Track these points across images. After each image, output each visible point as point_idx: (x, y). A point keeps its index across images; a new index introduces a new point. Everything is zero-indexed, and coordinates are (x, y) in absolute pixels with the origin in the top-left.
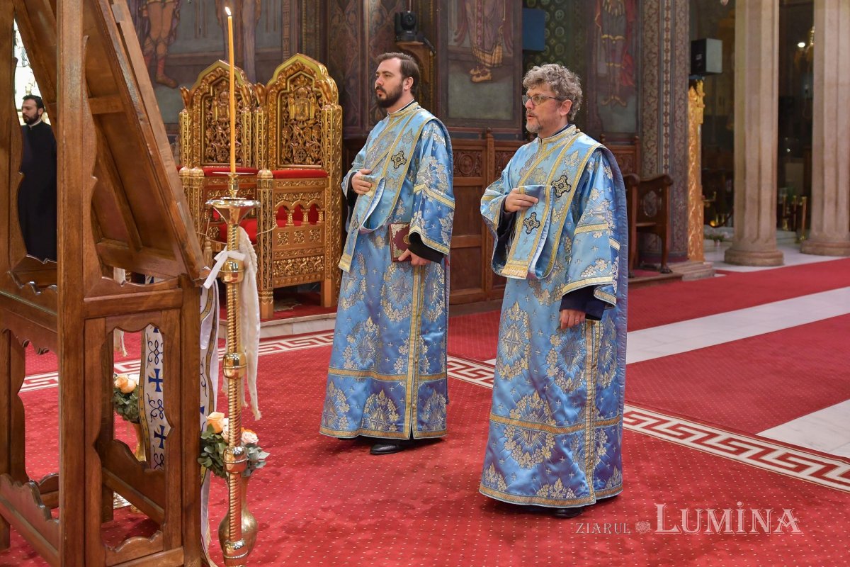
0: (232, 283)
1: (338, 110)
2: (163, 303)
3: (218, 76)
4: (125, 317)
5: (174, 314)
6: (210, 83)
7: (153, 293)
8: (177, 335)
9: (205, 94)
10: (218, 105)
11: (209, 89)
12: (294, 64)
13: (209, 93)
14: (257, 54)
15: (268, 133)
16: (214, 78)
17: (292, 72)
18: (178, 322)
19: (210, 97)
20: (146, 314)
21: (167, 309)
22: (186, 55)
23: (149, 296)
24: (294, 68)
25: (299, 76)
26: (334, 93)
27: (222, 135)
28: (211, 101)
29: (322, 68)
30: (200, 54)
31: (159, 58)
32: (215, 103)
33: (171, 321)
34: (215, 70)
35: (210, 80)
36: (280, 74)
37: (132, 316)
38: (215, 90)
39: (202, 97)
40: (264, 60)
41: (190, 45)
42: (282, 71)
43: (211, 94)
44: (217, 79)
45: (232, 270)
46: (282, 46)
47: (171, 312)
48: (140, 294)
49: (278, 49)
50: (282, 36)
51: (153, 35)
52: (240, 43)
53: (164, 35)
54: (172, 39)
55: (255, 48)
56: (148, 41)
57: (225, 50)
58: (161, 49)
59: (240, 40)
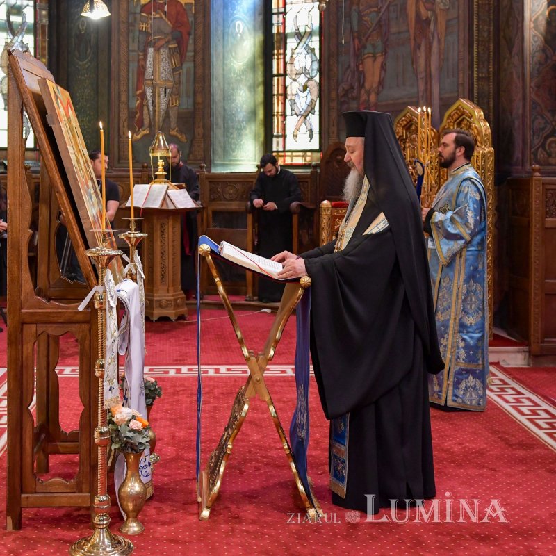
0: (100, 309)
1: (489, 152)
2: (75, 318)
3: (408, 120)
4: (50, 325)
5: (85, 327)
6: (404, 127)
7: (70, 310)
8: (88, 341)
9: (400, 136)
10: (409, 146)
11: (403, 133)
12: (457, 109)
13: (403, 136)
14: (441, 99)
15: (440, 173)
16: (405, 122)
17: (456, 116)
18: (88, 333)
19: (404, 139)
20: (65, 325)
21: (81, 323)
22: (391, 102)
24: (458, 112)
25: (462, 120)
26: (486, 135)
28: (404, 143)
29: (478, 113)
30: (401, 101)
31: (371, 105)
32: (407, 145)
33: (83, 331)
34: (405, 116)
35: (403, 125)
36: (448, 118)
37: (55, 325)
38: (408, 133)
40: (445, 104)
41: (393, 93)
42: (450, 115)
43: (405, 137)
44: (408, 123)
45: (100, 299)
46: (458, 91)
47: (83, 325)
48: (60, 311)
49: (456, 94)
50: (458, 81)
51: (367, 85)
52: (429, 90)
53: (375, 85)
54: (380, 89)
55: (440, 94)
56: (363, 92)
57: (418, 97)
58: (373, 98)
59: (429, 87)
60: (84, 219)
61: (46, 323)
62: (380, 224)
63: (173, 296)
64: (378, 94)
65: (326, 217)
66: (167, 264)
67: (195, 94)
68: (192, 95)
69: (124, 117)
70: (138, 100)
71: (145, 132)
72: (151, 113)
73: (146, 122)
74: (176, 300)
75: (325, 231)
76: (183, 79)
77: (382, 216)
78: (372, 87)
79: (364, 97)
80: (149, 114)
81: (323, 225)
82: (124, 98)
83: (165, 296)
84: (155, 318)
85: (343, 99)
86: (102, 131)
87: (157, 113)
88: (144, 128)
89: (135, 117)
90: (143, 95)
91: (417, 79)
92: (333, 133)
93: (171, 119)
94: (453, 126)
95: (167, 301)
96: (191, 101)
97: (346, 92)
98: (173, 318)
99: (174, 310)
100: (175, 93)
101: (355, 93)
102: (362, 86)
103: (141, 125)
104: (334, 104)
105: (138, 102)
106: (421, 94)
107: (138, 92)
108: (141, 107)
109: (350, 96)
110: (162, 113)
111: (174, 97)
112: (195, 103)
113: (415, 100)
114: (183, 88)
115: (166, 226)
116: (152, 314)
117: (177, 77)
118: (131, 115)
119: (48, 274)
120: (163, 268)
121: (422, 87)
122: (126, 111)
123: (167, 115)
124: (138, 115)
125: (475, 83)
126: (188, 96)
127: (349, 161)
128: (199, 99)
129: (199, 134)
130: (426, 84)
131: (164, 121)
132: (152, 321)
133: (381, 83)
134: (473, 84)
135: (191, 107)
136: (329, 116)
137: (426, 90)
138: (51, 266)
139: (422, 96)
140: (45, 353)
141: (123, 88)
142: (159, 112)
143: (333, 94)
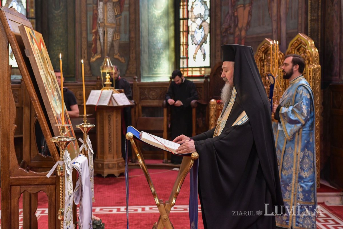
1: (317, 68)
2: (45, 182)
3: (266, 47)
4: (29, 186)
5: (52, 187)
6: (263, 52)
7: (42, 177)
8: (54, 197)
10: (266, 64)
11: (262, 55)
12: (297, 40)
13: (262, 57)
14: (287, 34)
15: (286, 82)
16: (264, 49)
17: (297, 45)
18: (54, 191)
19: (263, 60)
20: (39, 186)
21: (49, 184)
22: (255, 36)
23: (39, 178)
24: (298, 42)
25: (300, 47)
26: (315, 57)
27: (268, 82)
28: (263, 62)
29: (311, 43)
30: (260, 35)
31: (242, 38)
32: (265, 63)
33: (51, 190)
34: (264, 45)
35: (262, 50)
36: (291, 46)
37: (32, 186)
38: (266, 56)
39: (259, 60)
40: (290, 37)
41: (257, 30)
42: (292, 44)
43: (263, 58)
44: (265, 49)
45: (61, 170)
46: (298, 28)
47: (51, 186)
48: (35, 177)
49: (297, 30)
50: (298, 21)
51: (240, 25)
52: (279, 28)
53: (245, 25)
54: (248, 27)
55: (286, 30)
56: (237, 29)
57: (272, 32)
58: (243, 33)
59: (279, 26)
60: (51, 117)
61: (26, 185)
62: (243, 119)
63: (117, 161)
64: (246, 30)
65: (213, 110)
66: (112, 141)
67: (130, 31)
68: (128, 32)
69: (84, 47)
70: (93, 36)
71: (98, 57)
72: (102, 44)
73: (99, 50)
74: (118, 163)
75: (213, 119)
76: (122, 22)
77: (244, 114)
78: (242, 26)
79: (237, 33)
80: (101, 45)
81: (211, 115)
82: (84, 34)
83: (112, 161)
84: (105, 175)
85: (224, 34)
86: (61, 60)
87: (106, 44)
88: (97, 54)
89: (91, 47)
90: (97, 33)
91: (272, 22)
92: (218, 56)
93: (115, 48)
94: (295, 51)
95: (113, 164)
96: (127, 36)
97: (227, 30)
98: (117, 175)
99: (117, 170)
100: (117, 31)
101: (232, 30)
102: (236, 26)
103: (96, 52)
104: (219, 38)
105: (94, 37)
106: (274, 30)
107: (94, 31)
108: (95, 40)
109: (229, 32)
110: (109, 44)
111: (117, 34)
112: (130, 38)
113: (270, 34)
114: (122, 28)
115: (112, 117)
116: (103, 173)
117: (118, 21)
118: (89, 46)
119: (30, 152)
120: (110, 143)
121: (275, 26)
122: (86, 43)
123: (112, 46)
124: (93, 46)
125: (309, 23)
126: (125, 33)
127: (224, 77)
128: (133, 35)
129: (133, 58)
130: (277, 24)
131: (110, 49)
132: (103, 177)
133: (248, 24)
134: (307, 24)
135: (127, 40)
136: (215, 45)
137: (277, 28)
138: (32, 146)
139: (275, 32)
140: (28, 203)
141: (84, 28)
142: (107, 44)
143: (218, 31)
